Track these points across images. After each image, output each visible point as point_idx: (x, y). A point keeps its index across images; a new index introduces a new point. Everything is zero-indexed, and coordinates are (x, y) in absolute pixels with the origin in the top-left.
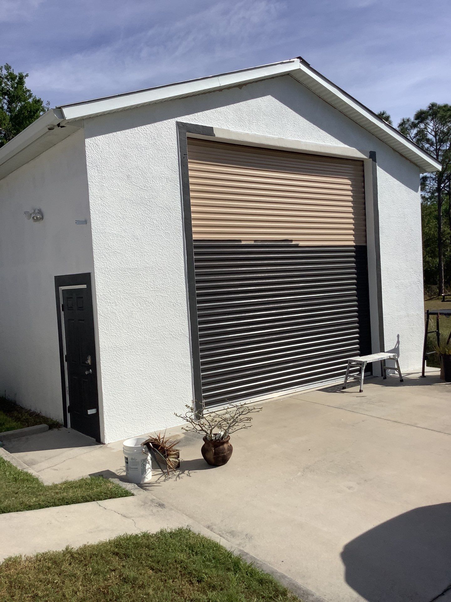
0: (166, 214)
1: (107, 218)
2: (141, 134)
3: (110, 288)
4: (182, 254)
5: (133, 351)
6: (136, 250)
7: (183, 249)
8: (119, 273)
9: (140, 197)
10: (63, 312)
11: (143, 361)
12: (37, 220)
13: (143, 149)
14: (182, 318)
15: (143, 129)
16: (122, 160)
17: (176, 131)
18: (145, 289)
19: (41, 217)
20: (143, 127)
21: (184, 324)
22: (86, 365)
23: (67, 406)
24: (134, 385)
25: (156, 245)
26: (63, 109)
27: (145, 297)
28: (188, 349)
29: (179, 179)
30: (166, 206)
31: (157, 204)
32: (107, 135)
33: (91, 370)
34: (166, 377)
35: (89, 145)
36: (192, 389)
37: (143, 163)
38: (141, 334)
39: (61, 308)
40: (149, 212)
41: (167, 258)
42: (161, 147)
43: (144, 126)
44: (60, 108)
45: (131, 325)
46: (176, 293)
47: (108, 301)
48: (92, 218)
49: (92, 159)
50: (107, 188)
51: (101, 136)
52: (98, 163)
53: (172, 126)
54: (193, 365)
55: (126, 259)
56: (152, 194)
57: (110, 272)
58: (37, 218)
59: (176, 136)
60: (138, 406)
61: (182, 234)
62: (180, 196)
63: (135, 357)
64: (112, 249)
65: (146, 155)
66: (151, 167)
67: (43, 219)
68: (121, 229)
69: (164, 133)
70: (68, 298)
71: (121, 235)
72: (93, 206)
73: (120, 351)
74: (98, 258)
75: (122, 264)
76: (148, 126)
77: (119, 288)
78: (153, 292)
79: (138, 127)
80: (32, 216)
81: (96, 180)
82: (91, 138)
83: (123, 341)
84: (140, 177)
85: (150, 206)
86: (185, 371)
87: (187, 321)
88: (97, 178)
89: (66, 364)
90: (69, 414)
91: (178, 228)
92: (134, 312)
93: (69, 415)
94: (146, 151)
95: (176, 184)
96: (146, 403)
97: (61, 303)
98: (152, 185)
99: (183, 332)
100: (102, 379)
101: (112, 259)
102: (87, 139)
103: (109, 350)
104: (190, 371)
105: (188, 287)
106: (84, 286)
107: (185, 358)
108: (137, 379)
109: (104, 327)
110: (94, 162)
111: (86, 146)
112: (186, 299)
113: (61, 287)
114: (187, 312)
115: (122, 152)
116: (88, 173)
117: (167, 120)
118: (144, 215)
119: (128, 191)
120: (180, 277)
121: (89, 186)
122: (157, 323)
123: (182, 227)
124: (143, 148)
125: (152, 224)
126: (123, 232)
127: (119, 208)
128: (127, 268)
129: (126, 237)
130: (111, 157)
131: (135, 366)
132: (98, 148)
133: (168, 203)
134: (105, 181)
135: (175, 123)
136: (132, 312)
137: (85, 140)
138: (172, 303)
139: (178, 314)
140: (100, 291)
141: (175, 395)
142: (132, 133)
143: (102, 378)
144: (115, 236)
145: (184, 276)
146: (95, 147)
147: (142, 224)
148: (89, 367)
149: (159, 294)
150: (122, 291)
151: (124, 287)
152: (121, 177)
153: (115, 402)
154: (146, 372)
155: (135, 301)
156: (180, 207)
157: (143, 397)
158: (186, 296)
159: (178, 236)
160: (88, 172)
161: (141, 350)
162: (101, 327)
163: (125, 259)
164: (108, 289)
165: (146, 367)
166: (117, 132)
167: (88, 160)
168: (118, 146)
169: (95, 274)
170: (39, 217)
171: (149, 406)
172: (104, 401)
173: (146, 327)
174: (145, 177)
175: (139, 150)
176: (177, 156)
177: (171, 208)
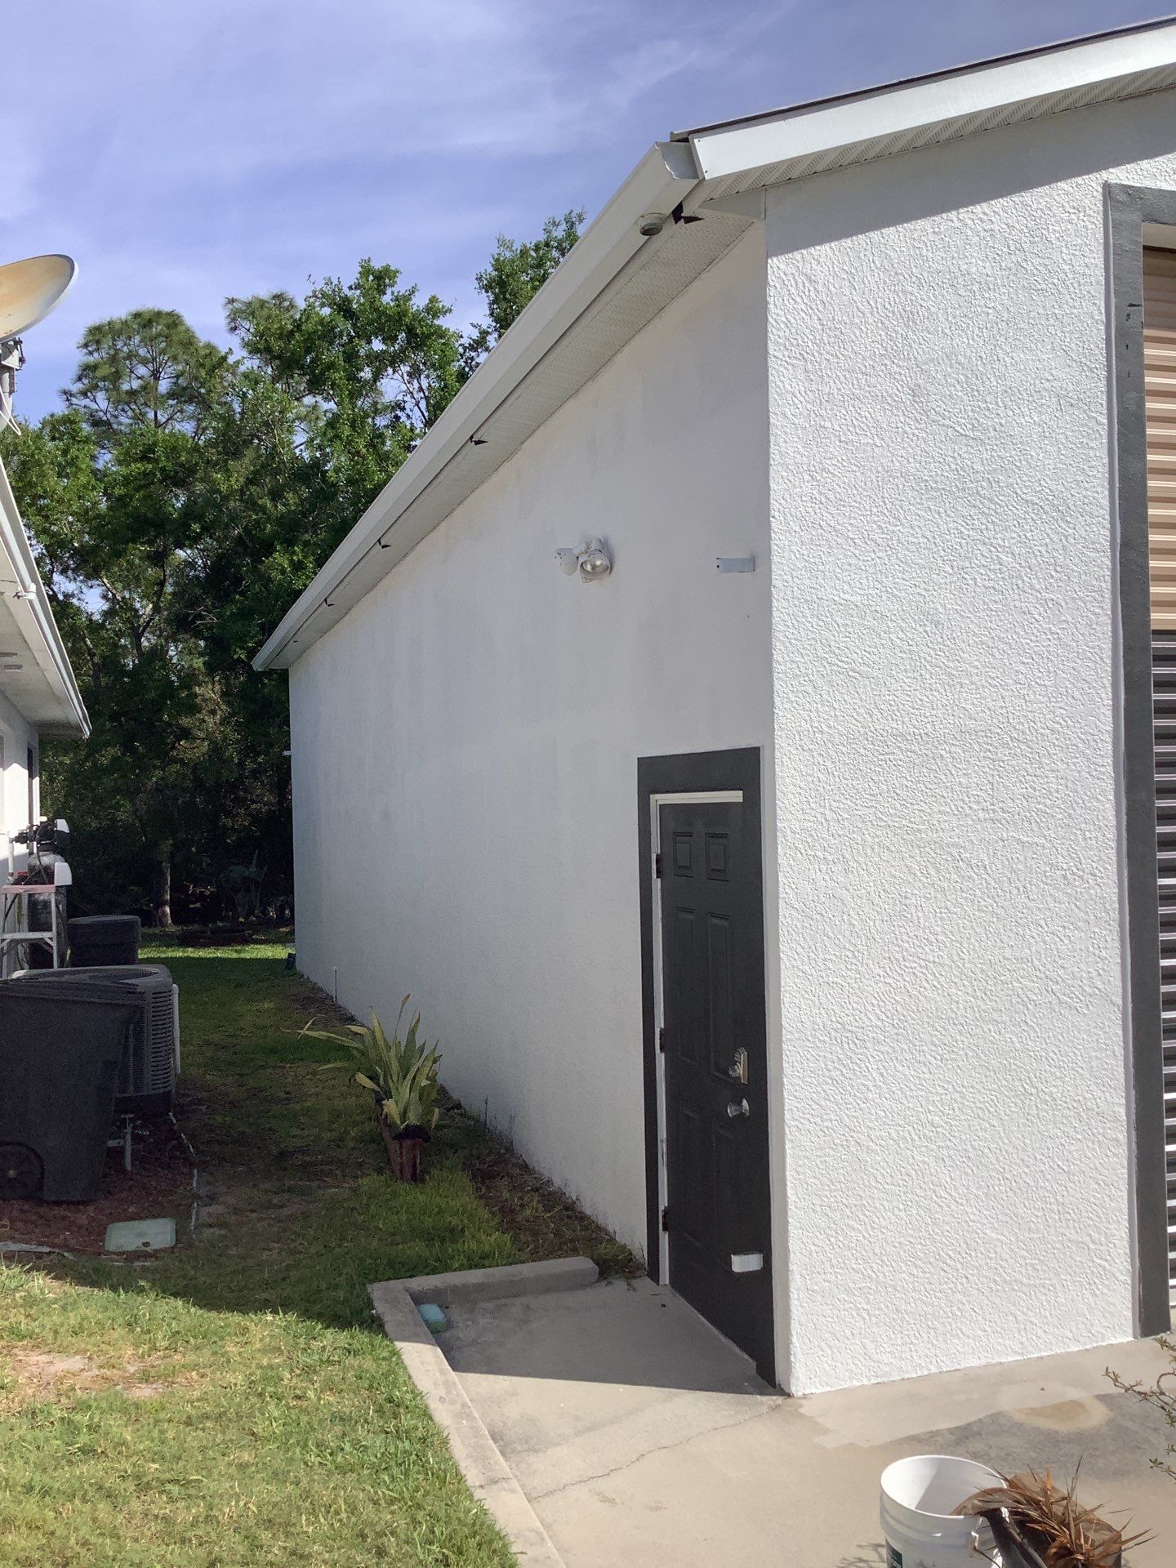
0: (1049, 531)
1: (830, 547)
2: (969, 233)
3: (827, 805)
4: (1105, 681)
5: (905, 1047)
6: (929, 667)
7: (1109, 662)
8: (862, 751)
9: (953, 467)
10: (659, 880)
11: (940, 1090)
12: (593, 574)
13: (976, 287)
14: (1097, 930)
15: (981, 216)
16: (897, 333)
17: (1100, 218)
18: (956, 812)
19: (606, 562)
20: (978, 209)
21: (1104, 954)
22: (730, 1081)
23: (662, 1208)
24: (906, 1178)
25: (1006, 648)
26: (696, 141)
27: (956, 845)
28: (1117, 1053)
29: (1105, 398)
30: (1050, 498)
31: (1019, 492)
32: (847, 243)
33: (745, 1102)
34: (1026, 1158)
35: (780, 281)
36: (1126, 1211)
37: (971, 342)
38: (936, 983)
39: (654, 866)
40: (984, 521)
41: (1046, 699)
42: (1045, 280)
43: (984, 205)
44: (685, 140)
45: (899, 946)
46: (1079, 832)
47: (819, 854)
48: (776, 548)
49: (787, 330)
50: (835, 436)
51: (827, 246)
52: (810, 344)
53: (1087, 201)
54: (1134, 1117)
55: (891, 698)
56: (1003, 453)
57: (830, 745)
58: (594, 567)
59: (1100, 236)
60: (919, 1263)
61: (1108, 606)
62: (1106, 461)
63: (912, 1073)
64: (842, 661)
65: (984, 309)
66: (1001, 356)
67: (611, 570)
68: (879, 586)
69: (1057, 228)
70: (677, 834)
71: (878, 608)
72: (783, 502)
73: (855, 1044)
74: (790, 695)
75: (875, 717)
76: (999, 204)
77: (859, 807)
78: (989, 825)
79: (961, 210)
80: (581, 560)
81: (800, 406)
82: (790, 255)
83: (869, 1007)
84: (960, 394)
85: (990, 500)
86: (1101, 1138)
87: (1117, 944)
88: (802, 399)
89: (661, 1059)
90: (667, 1235)
91: (1094, 583)
92: (914, 901)
93: (664, 1239)
94: (987, 295)
95: (1093, 418)
96: (947, 1254)
97: (656, 849)
98: (1003, 421)
99: (1099, 984)
100: (788, 1145)
101: (838, 697)
102: (775, 259)
103: (815, 1036)
104: (1122, 1137)
105: (1124, 811)
106: (736, 796)
107: (1103, 1089)
108: (916, 1157)
109: (800, 950)
110: (795, 342)
111: (771, 283)
112: (1114, 858)
113: (657, 796)
114: (1117, 906)
115: (897, 300)
116: (771, 384)
117: (1069, 181)
118: (967, 533)
119: (913, 444)
120: (1094, 773)
121: (773, 430)
122: (999, 944)
123: (1108, 579)
124: (977, 285)
125: (994, 570)
126: (884, 598)
127: (875, 510)
128: (894, 731)
129: (893, 618)
130: (857, 320)
131: (911, 1105)
132: (812, 289)
133: (1060, 487)
134: (832, 410)
135: (1100, 190)
136: (906, 898)
137: (769, 261)
138: (1058, 872)
139: (1081, 915)
140: (789, 816)
141: (1062, 1230)
142: (937, 230)
143: (787, 1142)
144: (854, 613)
145: (1110, 769)
146: (801, 285)
147: (956, 569)
148: (738, 1091)
149: (1011, 834)
150: (873, 818)
151: (878, 802)
152: (890, 396)
153: (833, 1240)
154: (953, 1133)
155: (918, 859)
156: (1106, 503)
157: (936, 1230)
158: (1114, 844)
159: (1095, 614)
160: (771, 378)
161: (935, 1046)
162: (791, 948)
163: (887, 697)
164: (822, 810)
165: (951, 1112)
166: (884, 231)
167: (773, 335)
168: (885, 281)
169: (778, 754)
170: (602, 564)
171: (959, 1266)
172: (793, 1231)
173: (956, 958)
174: (976, 393)
175: (962, 292)
176: (1103, 311)
177: (1073, 508)
